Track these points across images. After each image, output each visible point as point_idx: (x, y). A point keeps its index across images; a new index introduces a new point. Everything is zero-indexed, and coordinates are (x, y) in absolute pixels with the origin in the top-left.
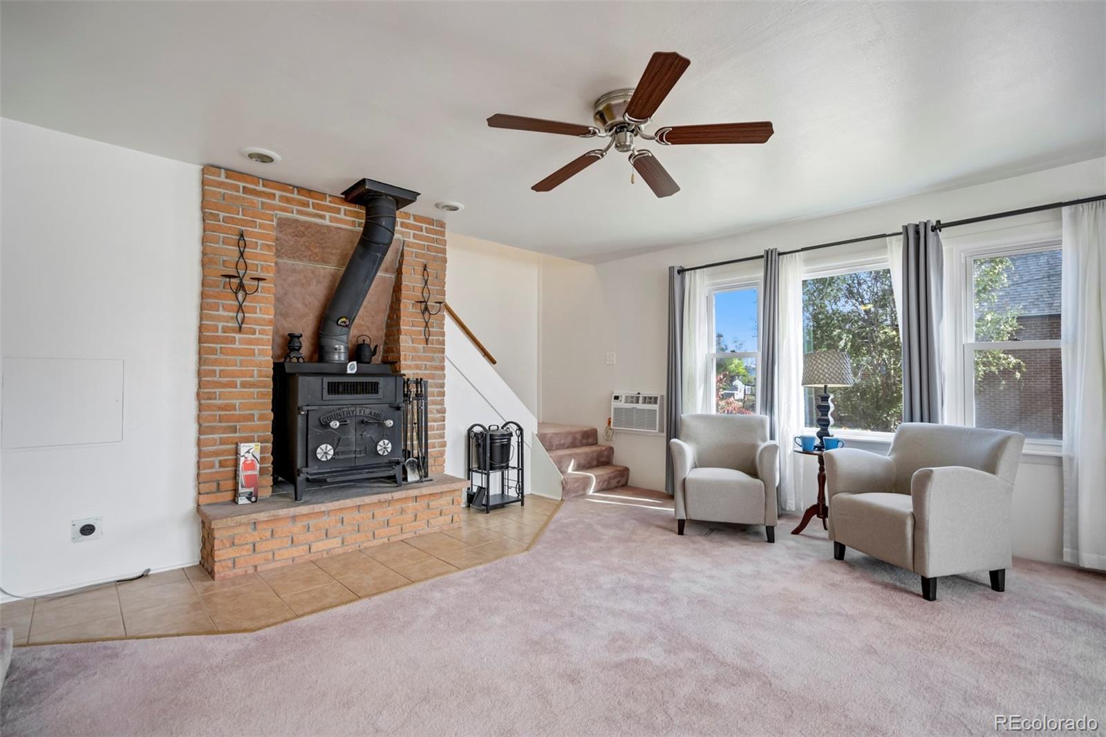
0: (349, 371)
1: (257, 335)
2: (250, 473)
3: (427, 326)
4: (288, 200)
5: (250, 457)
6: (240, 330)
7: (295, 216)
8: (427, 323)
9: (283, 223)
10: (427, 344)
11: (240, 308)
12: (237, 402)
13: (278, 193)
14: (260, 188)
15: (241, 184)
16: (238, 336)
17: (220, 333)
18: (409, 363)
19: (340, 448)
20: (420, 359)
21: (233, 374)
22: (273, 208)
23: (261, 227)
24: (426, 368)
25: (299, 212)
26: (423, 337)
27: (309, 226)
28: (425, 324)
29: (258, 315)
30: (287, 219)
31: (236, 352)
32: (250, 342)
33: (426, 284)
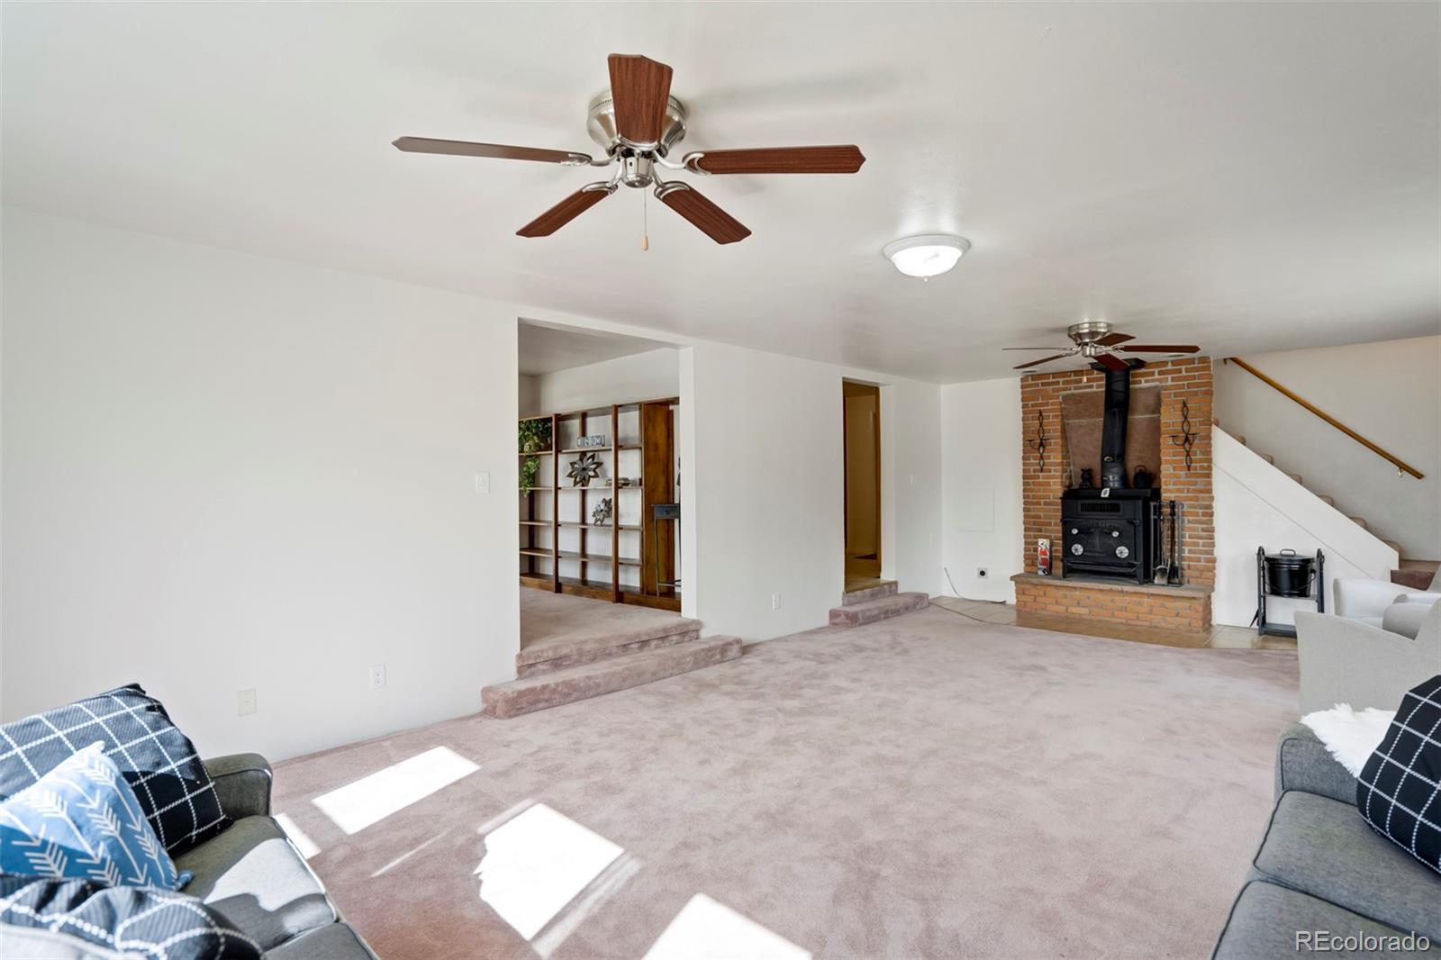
0: (1102, 496)
1: (1052, 473)
2: (1043, 557)
3: (1188, 455)
4: (1068, 382)
5: (1044, 548)
6: (1042, 470)
7: (1073, 391)
8: (1188, 452)
9: (1065, 398)
10: (1189, 470)
11: (1042, 457)
12: (1042, 514)
13: (1061, 380)
14: (1051, 380)
15: (1040, 382)
16: (1041, 474)
17: (1032, 473)
18: (1170, 487)
19: (1087, 548)
20: (1181, 483)
21: (1038, 497)
22: (1058, 390)
23: (1052, 404)
24: (1188, 492)
25: (1075, 388)
26: (1185, 464)
27: (1081, 395)
28: (1186, 453)
29: (1052, 460)
30: (1068, 395)
31: (1040, 484)
32: (1048, 477)
33: (1186, 418)
